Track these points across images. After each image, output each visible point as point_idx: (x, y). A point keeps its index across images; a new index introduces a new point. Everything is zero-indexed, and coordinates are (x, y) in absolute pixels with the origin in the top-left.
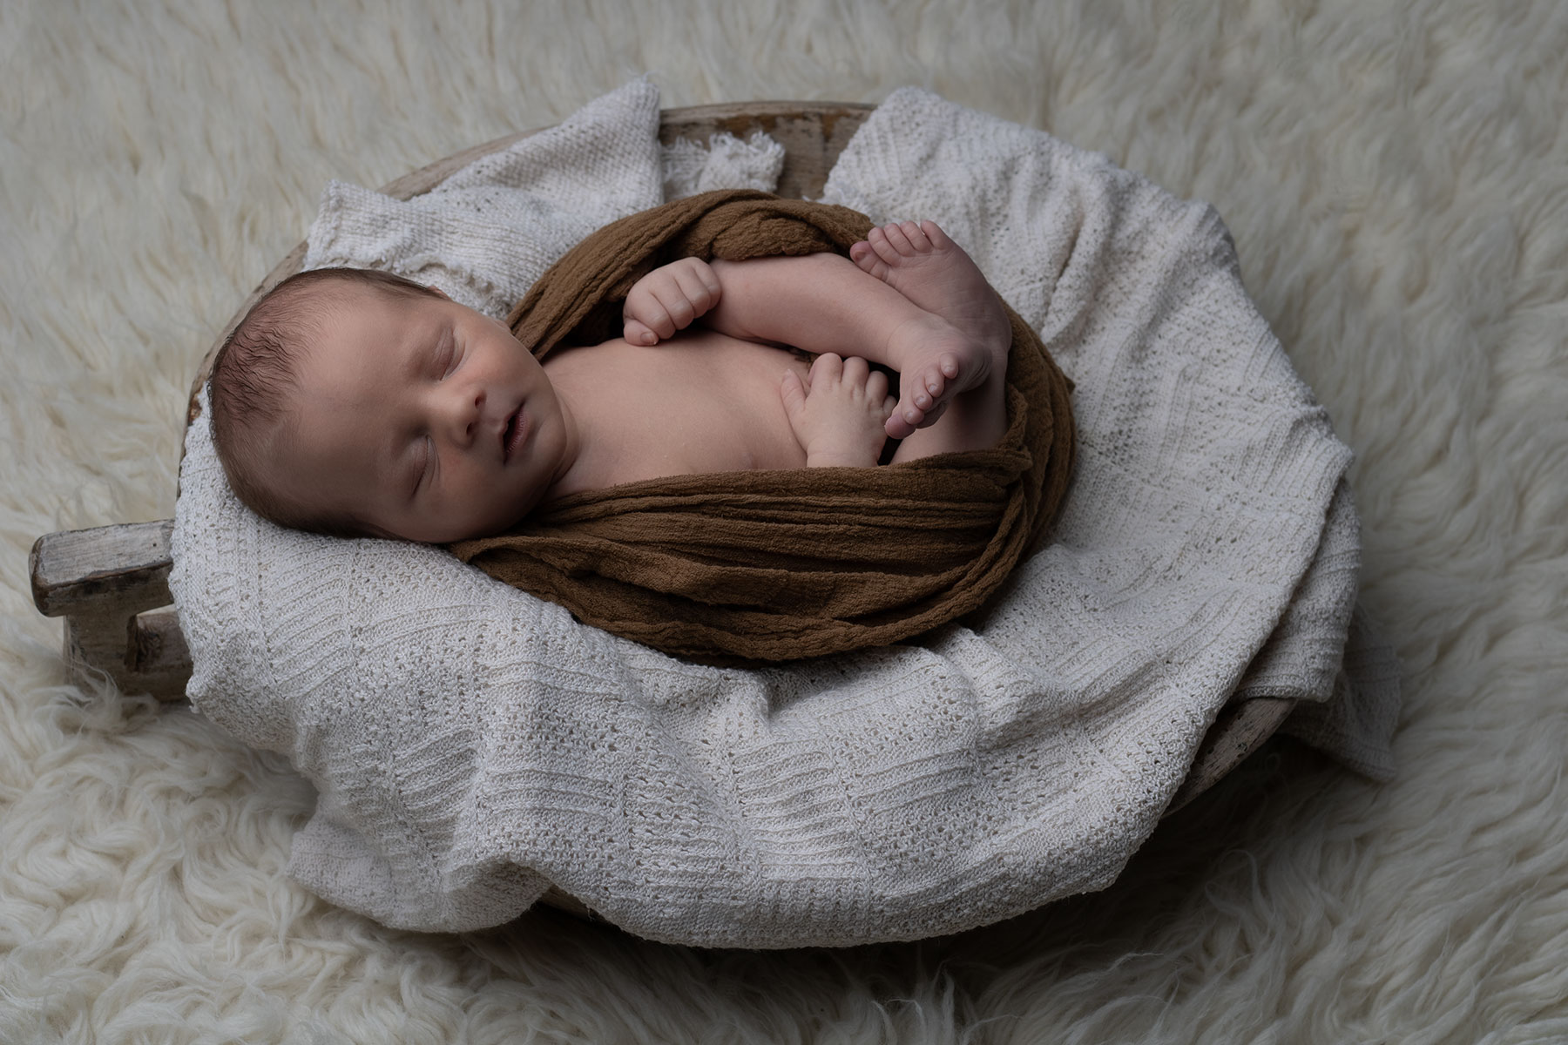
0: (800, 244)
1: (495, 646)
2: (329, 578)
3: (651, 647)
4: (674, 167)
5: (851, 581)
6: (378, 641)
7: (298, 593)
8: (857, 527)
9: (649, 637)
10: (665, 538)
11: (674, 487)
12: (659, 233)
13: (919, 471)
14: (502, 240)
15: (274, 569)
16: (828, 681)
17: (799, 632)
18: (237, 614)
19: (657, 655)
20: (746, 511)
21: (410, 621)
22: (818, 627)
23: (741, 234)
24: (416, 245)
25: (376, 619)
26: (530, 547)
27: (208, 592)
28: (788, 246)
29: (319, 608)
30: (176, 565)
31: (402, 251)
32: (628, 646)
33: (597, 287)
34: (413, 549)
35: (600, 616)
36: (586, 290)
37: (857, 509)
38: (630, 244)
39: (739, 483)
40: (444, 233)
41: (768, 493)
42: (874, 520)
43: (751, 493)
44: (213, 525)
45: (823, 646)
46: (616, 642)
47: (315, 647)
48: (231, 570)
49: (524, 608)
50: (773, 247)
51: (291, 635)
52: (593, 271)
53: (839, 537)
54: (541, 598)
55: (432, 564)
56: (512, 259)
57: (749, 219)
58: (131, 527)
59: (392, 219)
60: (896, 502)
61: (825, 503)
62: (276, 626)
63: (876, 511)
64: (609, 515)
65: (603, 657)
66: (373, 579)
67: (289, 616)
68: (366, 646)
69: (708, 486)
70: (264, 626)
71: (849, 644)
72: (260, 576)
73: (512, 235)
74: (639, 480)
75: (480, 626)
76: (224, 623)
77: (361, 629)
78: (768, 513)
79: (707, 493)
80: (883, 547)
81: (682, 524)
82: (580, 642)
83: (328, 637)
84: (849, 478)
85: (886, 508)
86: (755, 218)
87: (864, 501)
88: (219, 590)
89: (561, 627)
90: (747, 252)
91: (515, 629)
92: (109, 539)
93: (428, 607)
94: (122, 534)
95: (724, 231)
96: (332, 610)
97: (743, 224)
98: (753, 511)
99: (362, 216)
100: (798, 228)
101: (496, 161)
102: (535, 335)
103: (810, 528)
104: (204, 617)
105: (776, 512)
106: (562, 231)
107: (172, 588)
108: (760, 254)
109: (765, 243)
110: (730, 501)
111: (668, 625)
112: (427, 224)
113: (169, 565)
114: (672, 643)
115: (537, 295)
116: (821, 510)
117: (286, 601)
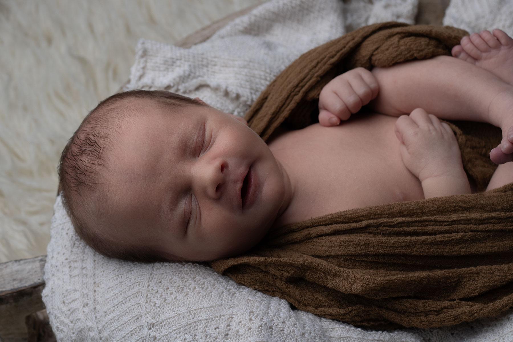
0: (426, 51)
1: (238, 331)
2: (133, 291)
3: (344, 322)
4: (352, 16)
5: (469, 273)
6: (164, 332)
7: (116, 302)
8: (470, 233)
9: (342, 317)
10: (345, 253)
11: (349, 216)
12: (335, 55)
13: (507, 193)
14: (244, 67)
15: (103, 286)
16: (462, 333)
17: (439, 311)
18: (81, 316)
19: (347, 327)
20: (397, 229)
21: (183, 317)
22: (451, 308)
23: (387, 49)
24: (192, 75)
25: (163, 317)
26: (260, 264)
27: (64, 302)
28: (418, 53)
29: (128, 311)
30: (47, 285)
31: (183, 79)
32: (328, 323)
33: (299, 91)
34: (187, 268)
35: (309, 305)
36: (293, 94)
37: (469, 221)
38: (318, 63)
39: (391, 211)
40: (210, 66)
41: (410, 216)
42: (480, 227)
43: (400, 217)
44: (67, 259)
45: (455, 320)
46: (320, 321)
47: (127, 337)
48: (77, 287)
49: (257, 304)
50: (408, 55)
51: (112, 329)
52: (295, 82)
53: (459, 241)
54: (270, 295)
55: (198, 278)
56: (252, 79)
57: (392, 39)
58: (22, 262)
59: (177, 59)
60: (494, 214)
61: (447, 219)
62: (104, 323)
63: (482, 222)
64: (308, 238)
65: (310, 333)
66: (161, 290)
67: (110, 317)
68: (157, 335)
69: (371, 214)
70: (97, 323)
71: (471, 318)
72: (95, 291)
73: (251, 64)
74: (327, 213)
75: (228, 319)
76: (74, 322)
77: (154, 324)
78: (411, 229)
79: (371, 219)
80: (488, 244)
81: (355, 243)
82: (295, 324)
83: (134, 330)
84: (461, 201)
85: (487, 219)
86: (395, 39)
87: (473, 215)
88: (70, 301)
89: (282, 315)
90: (393, 60)
91: (251, 319)
92: (8, 270)
93: (195, 308)
94: (16, 267)
95: (377, 49)
96: (136, 312)
97: (389, 43)
98: (401, 229)
99: (159, 60)
100: (423, 41)
101: (244, 20)
102: (262, 124)
103: (439, 238)
104: (62, 318)
105: (416, 228)
106: (283, 59)
107: (44, 300)
108: (401, 60)
109: (403, 53)
110: (385, 222)
111: (353, 308)
112: (199, 61)
113: (43, 285)
114: (357, 319)
115: (264, 99)
116: (446, 224)
117: (109, 307)
